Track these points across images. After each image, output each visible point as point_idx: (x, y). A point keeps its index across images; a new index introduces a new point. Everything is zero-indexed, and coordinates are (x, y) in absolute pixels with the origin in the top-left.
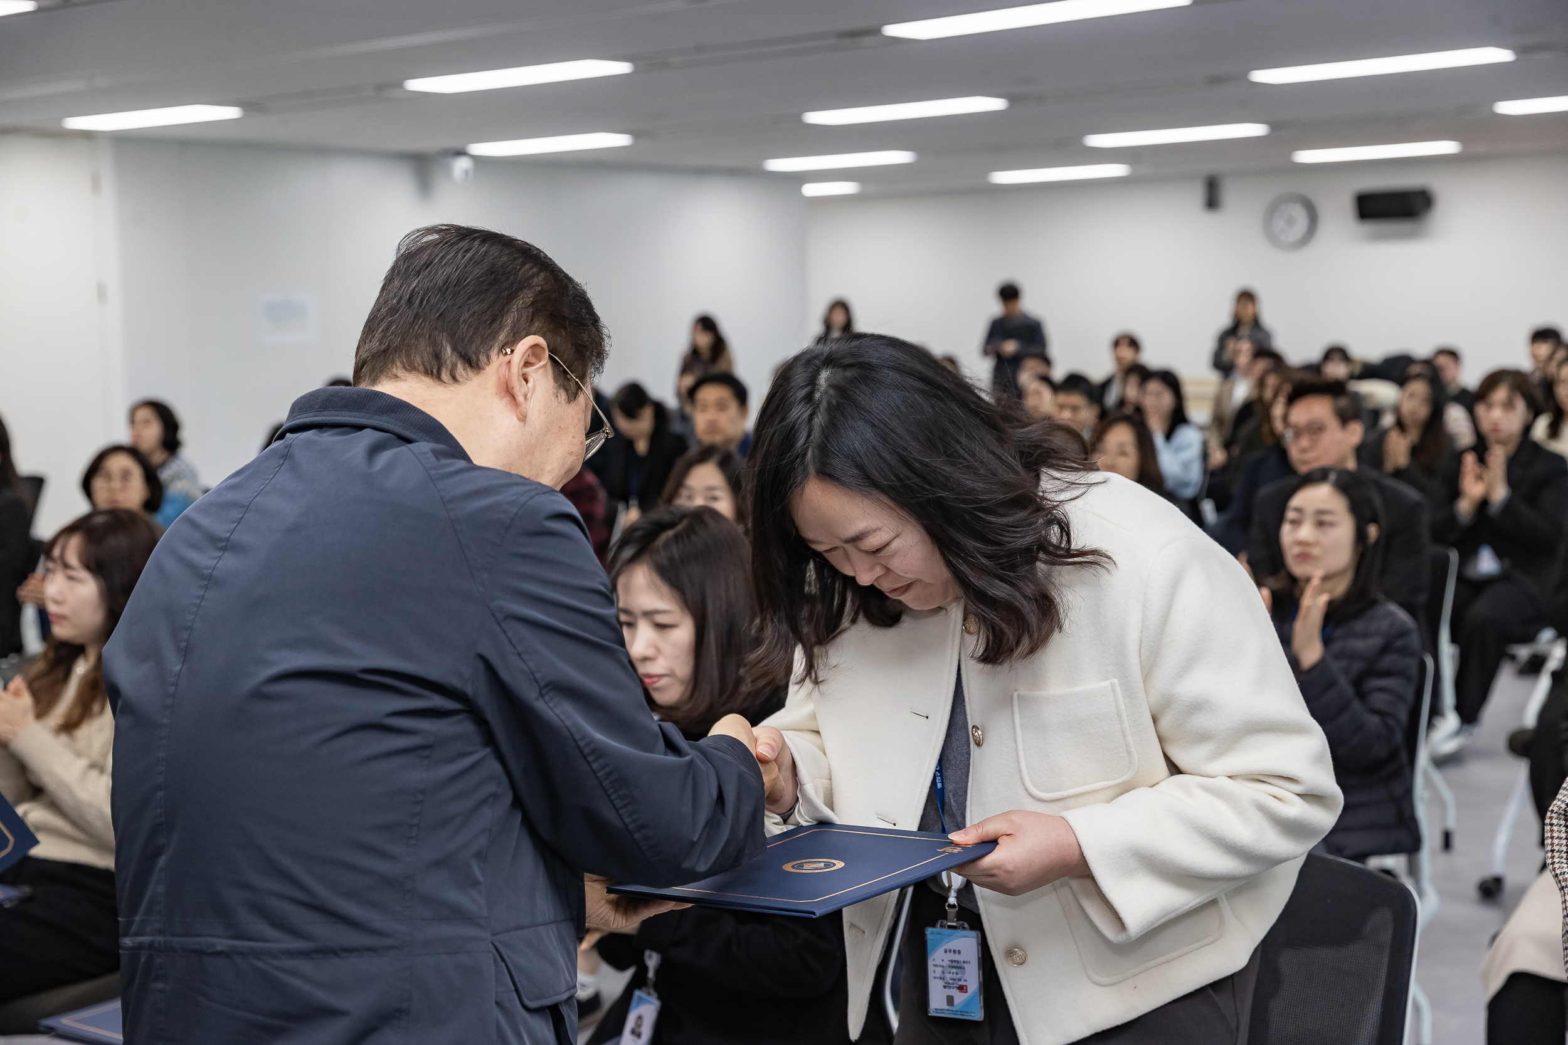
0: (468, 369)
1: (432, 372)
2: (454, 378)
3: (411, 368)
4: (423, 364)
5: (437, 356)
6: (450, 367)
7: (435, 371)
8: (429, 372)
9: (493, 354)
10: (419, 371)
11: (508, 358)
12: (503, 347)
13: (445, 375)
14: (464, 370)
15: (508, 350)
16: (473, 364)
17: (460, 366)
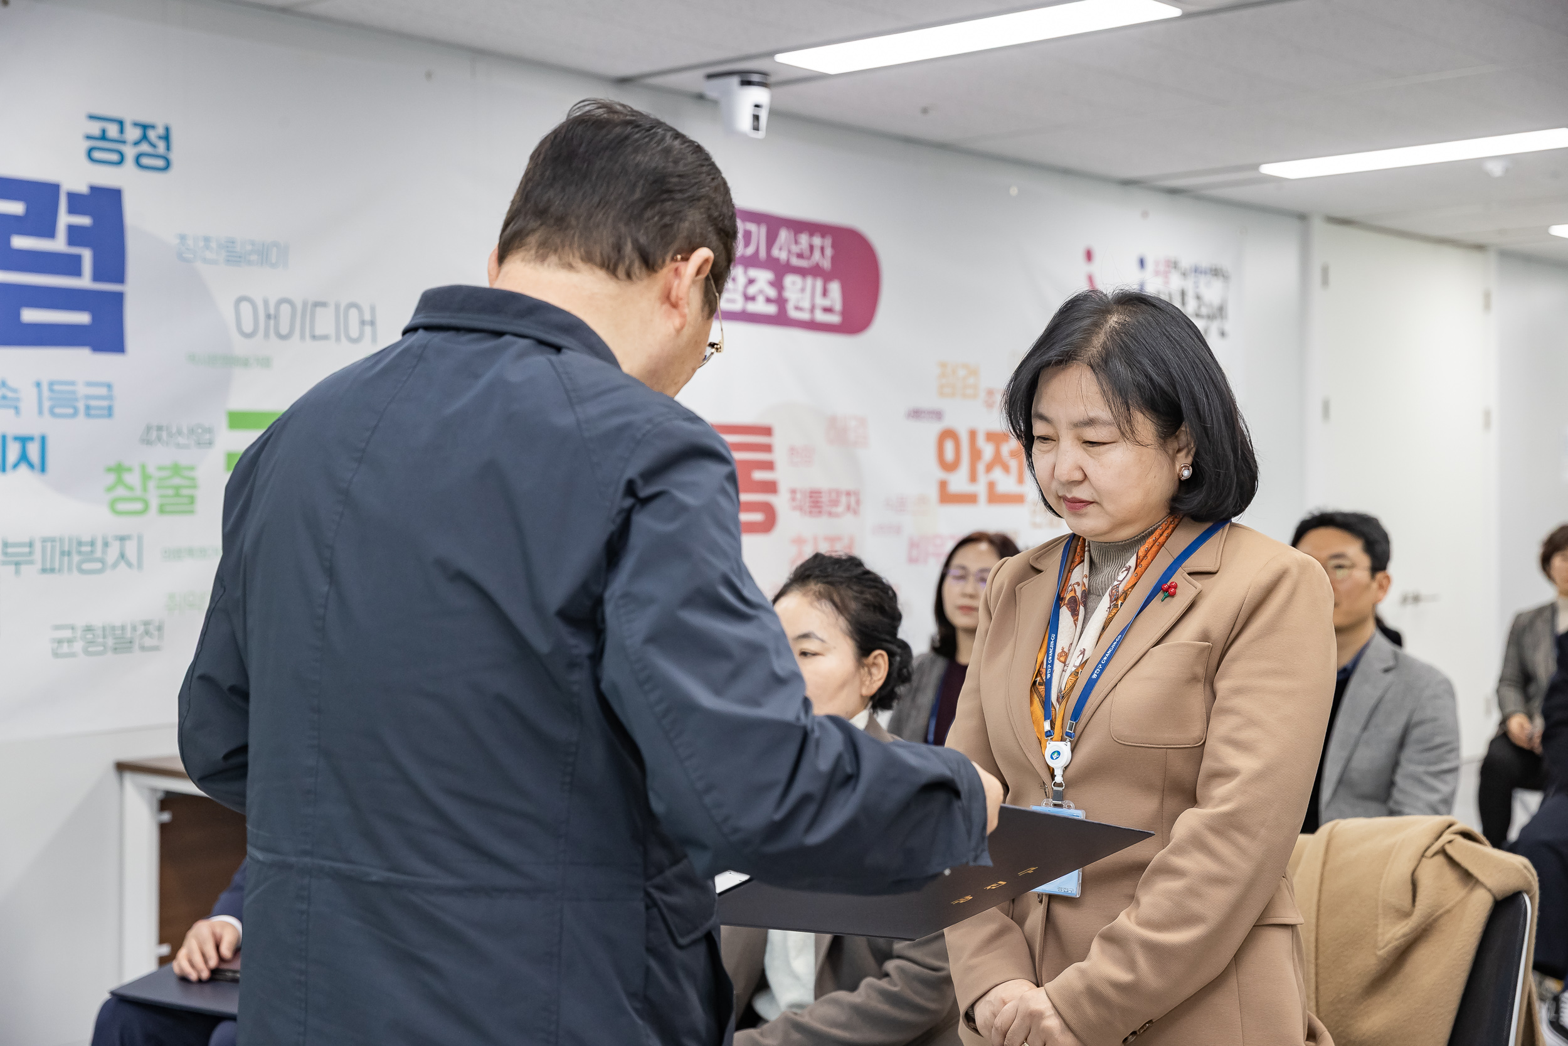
0: (644, 269)
1: (609, 266)
2: (629, 275)
3: (588, 258)
4: (601, 254)
5: (618, 248)
6: (627, 262)
7: (611, 266)
8: (606, 264)
9: (668, 259)
10: (595, 264)
11: (678, 264)
12: (675, 254)
13: (621, 272)
14: (640, 268)
15: (679, 257)
16: (650, 264)
17: (637, 264)
